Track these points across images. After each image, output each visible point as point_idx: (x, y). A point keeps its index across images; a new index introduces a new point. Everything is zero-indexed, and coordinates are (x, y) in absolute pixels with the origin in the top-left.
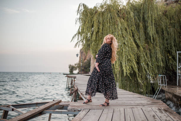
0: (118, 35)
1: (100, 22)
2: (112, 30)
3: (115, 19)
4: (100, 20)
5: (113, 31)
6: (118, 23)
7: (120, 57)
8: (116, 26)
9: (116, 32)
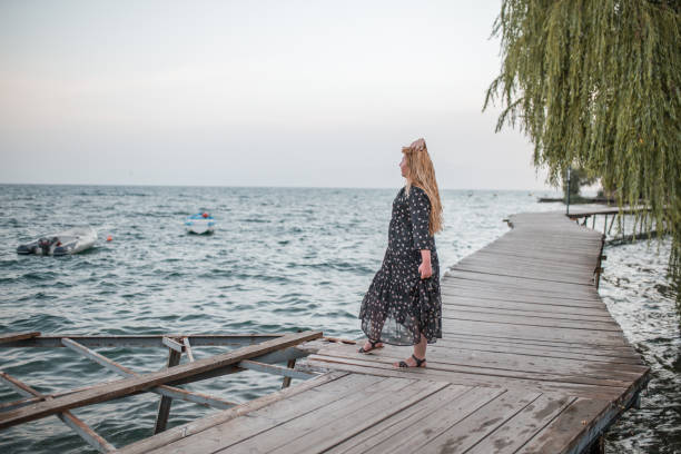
0: (642, 81)
1: (571, 35)
2: (619, 64)
3: (635, 14)
4: (572, 28)
5: (623, 65)
6: (644, 33)
7: (646, 167)
8: (636, 46)
9: (634, 68)
